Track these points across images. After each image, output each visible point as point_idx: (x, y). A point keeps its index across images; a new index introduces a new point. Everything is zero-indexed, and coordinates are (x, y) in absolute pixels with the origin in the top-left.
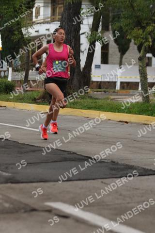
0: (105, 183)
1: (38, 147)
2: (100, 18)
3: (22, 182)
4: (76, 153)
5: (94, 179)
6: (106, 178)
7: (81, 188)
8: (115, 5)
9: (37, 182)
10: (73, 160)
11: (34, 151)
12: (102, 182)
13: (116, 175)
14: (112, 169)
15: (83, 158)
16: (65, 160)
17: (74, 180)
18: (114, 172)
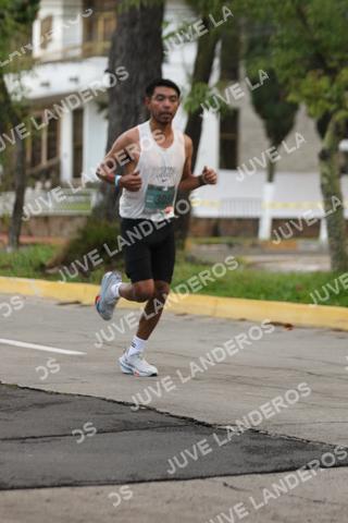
0: (231, 487)
1: (52, 393)
2: (214, 48)
3: (12, 488)
4: (154, 410)
5: (202, 478)
6: (236, 475)
7: (168, 502)
8: (255, 11)
9: (53, 486)
10: (147, 429)
11: (42, 406)
12: (225, 485)
13: (261, 465)
14: (251, 450)
15: (174, 421)
16: (127, 427)
17: (150, 481)
18: (256, 458)
